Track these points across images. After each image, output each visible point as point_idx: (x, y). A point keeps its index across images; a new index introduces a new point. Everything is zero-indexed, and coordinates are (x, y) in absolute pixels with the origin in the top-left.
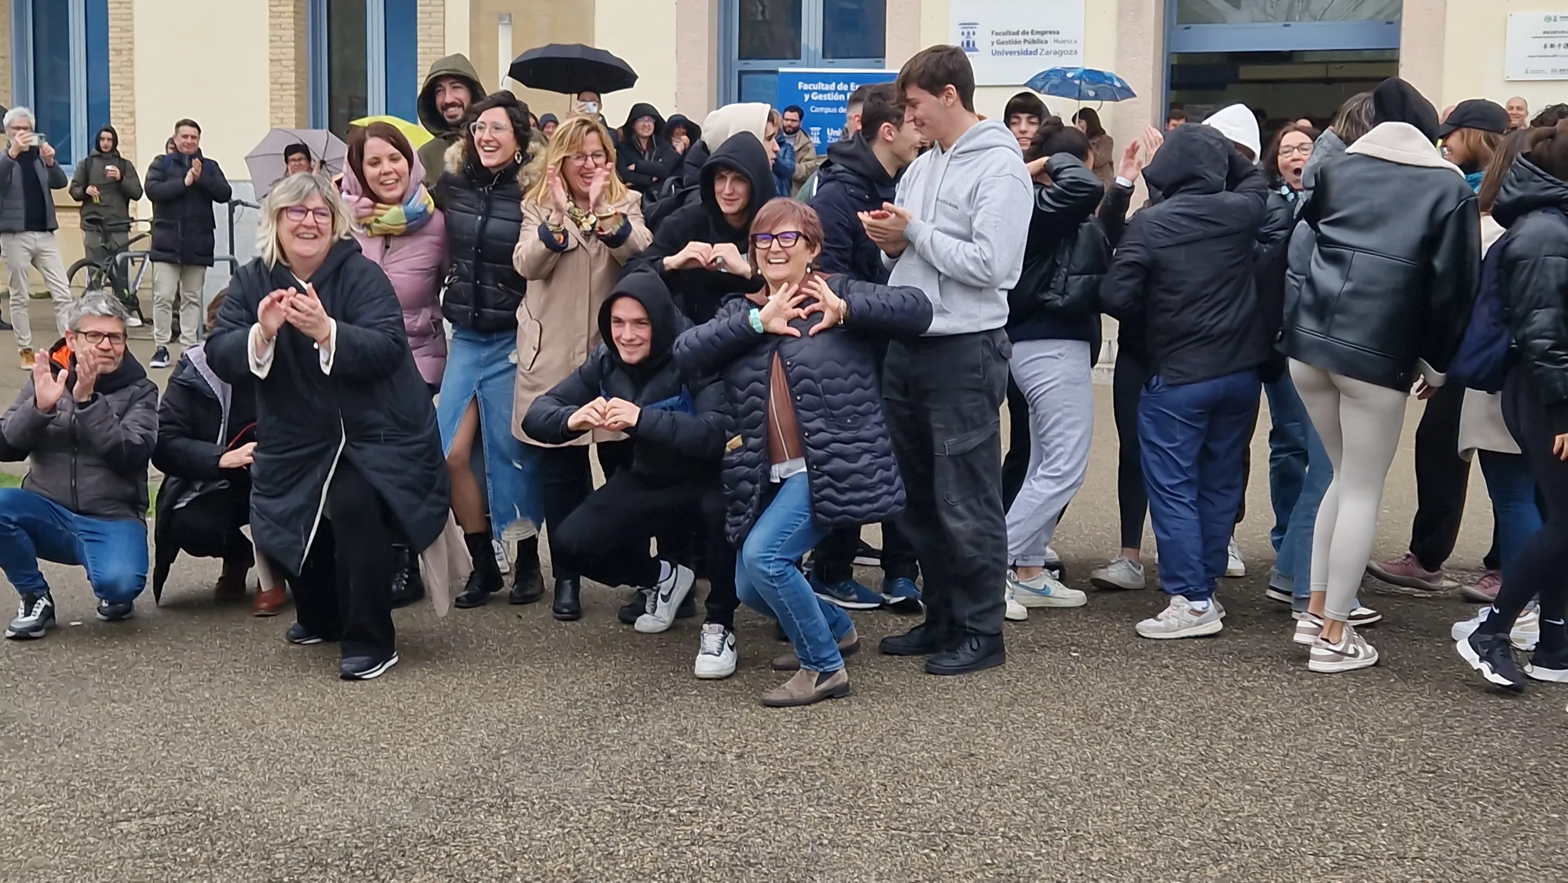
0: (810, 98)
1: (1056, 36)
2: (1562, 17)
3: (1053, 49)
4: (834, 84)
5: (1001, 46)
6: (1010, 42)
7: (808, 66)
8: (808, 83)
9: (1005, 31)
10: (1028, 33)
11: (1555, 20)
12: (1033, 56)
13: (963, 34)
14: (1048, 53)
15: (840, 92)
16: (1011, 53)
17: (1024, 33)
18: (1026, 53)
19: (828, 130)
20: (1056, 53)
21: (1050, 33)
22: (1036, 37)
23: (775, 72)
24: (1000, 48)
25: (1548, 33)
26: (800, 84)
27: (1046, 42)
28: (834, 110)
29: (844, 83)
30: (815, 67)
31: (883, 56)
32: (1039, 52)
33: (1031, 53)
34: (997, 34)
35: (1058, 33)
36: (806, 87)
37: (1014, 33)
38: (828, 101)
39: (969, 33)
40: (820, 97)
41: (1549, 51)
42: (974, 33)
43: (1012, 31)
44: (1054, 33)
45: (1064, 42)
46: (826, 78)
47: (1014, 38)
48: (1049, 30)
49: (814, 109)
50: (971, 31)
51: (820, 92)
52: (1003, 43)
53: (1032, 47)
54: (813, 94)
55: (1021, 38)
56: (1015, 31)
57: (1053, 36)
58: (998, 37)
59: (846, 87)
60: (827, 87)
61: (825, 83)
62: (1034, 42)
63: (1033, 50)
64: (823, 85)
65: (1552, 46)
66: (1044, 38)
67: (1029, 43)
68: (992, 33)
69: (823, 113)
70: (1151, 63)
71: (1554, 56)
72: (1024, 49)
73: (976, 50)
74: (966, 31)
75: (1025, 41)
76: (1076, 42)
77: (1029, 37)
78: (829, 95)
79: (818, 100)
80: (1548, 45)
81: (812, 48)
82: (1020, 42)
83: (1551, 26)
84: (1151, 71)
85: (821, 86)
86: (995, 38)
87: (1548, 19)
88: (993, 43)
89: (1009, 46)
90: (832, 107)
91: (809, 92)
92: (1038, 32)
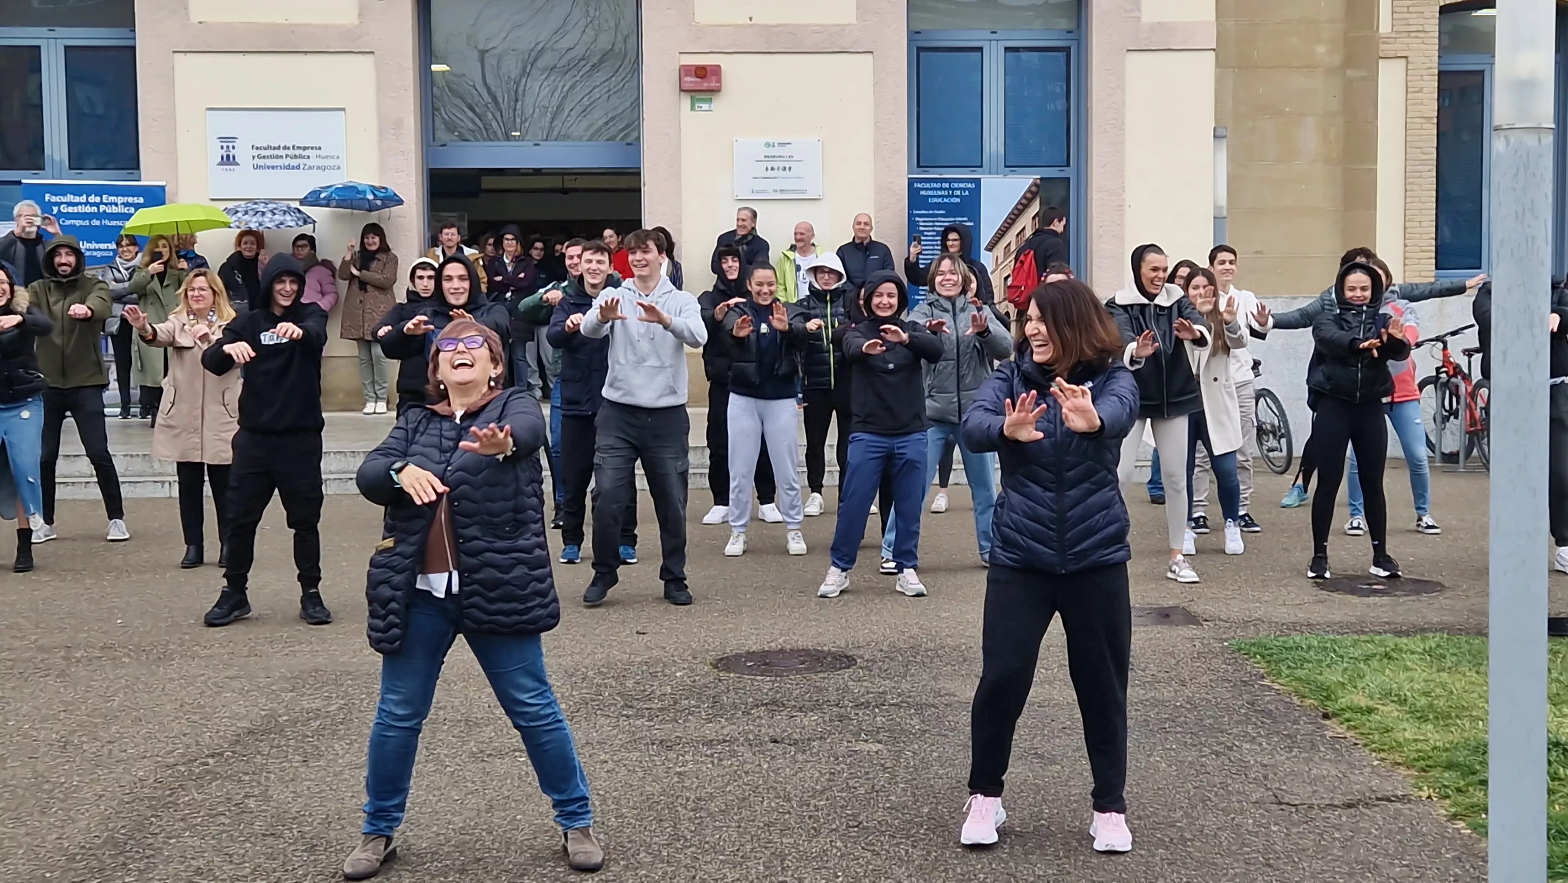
0: (59, 210)
1: (318, 152)
2: (779, 144)
3: (316, 164)
4: (85, 196)
5: (263, 160)
6: (271, 157)
7: (53, 179)
8: (56, 196)
9: (266, 145)
10: (289, 148)
11: (773, 146)
12: (296, 171)
13: (222, 147)
14: (310, 168)
15: (92, 205)
16: (273, 167)
17: (285, 148)
18: (288, 167)
19: (81, 243)
20: (318, 168)
21: (312, 148)
22: (297, 152)
23: (19, 183)
24: (261, 162)
25: (768, 157)
26: (47, 197)
27: (309, 157)
28: (87, 223)
29: (96, 195)
30: (61, 179)
31: (138, 167)
32: (302, 167)
33: (293, 168)
34: (257, 148)
35: (320, 148)
36: (54, 199)
37: (275, 148)
38: (78, 213)
39: (228, 147)
40: (70, 209)
41: (770, 173)
42: (234, 147)
43: (273, 145)
44: (316, 149)
45: (326, 157)
46: (77, 190)
47: (276, 152)
48: (311, 146)
49: (63, 222)
50: (231, 145)
51: (69, 204)
52: (264, 157)
53: (294, 162)
54: (62, 206)
55: (282, 152)
56: (277, 146)
57: (314, 151)
58: (259, 152)
59: (98, 199)
60: (77, 199)
61: (75, 195)
62: (296, 157)
63: (296, 164)
64: (72, 196)
65: (772, 169)
66: (306, 153)
67: (291, 158)
68: (253, 147)
69: (75, 226)
70: (414, 179)
71: (775, 178)
72: (287, 164)
73: (237, 164)
74: (225, 145)
75: (287, 156)
76: (338, 157)
77: (291, 152)
78: (80, 207)
79: (68, 213)
80: (769, 168)
81: (57, 158)
82: (281, 157)
83: (771, 152)
84: (414, 186)
85: (70, 198)
86: (256, 153)
87: (768, 145)
88: (254, 158)
89: (270, 160)
90: (84, 220)
91: (59, 204)
92: (299, 148)
